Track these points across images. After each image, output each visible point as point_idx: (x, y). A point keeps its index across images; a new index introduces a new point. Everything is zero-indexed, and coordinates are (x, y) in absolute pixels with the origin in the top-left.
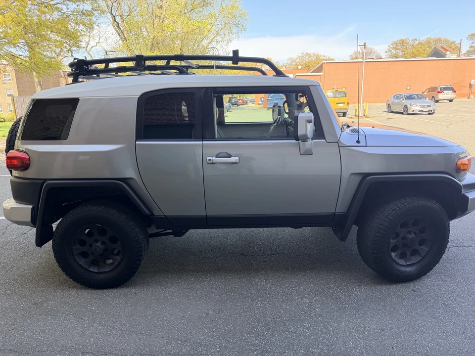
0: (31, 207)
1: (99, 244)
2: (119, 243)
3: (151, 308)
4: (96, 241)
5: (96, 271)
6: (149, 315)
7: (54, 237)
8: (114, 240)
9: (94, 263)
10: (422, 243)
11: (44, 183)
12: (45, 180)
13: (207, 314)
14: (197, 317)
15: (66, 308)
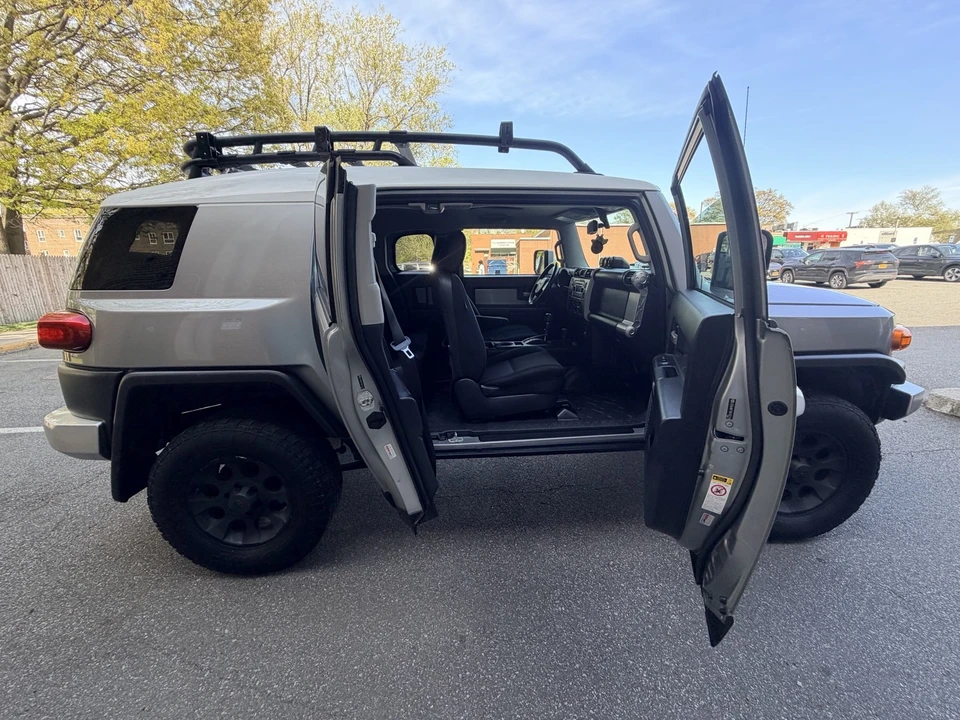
0: (98, 424)
1: (243, 494)
2: (283, 489)
3: (346, 625)
4: (239, 487)
5: (240, 543)
6: (343, 647)
7: (150, 483)
8: (273, 484)
9: (237, 526)
10: (821, 475)
11: (121, 376)
12: (125, 371)
13: (462, 639)
14: (442, 649)
15: (169, 631)
